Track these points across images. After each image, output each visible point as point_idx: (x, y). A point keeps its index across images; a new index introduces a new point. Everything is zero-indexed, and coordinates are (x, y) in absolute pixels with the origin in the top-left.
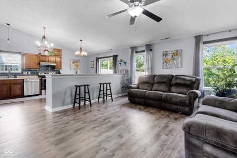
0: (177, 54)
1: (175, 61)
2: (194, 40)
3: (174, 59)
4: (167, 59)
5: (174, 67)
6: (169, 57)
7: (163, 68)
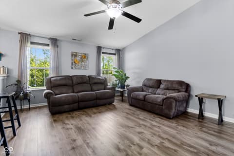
0: (85, 57)
1: (83, 63)
2: (96, 49)
3: (82, 61)
4: (77, 60)
5: (83, 68)
6: (78, 58)
7: (72, 68)
